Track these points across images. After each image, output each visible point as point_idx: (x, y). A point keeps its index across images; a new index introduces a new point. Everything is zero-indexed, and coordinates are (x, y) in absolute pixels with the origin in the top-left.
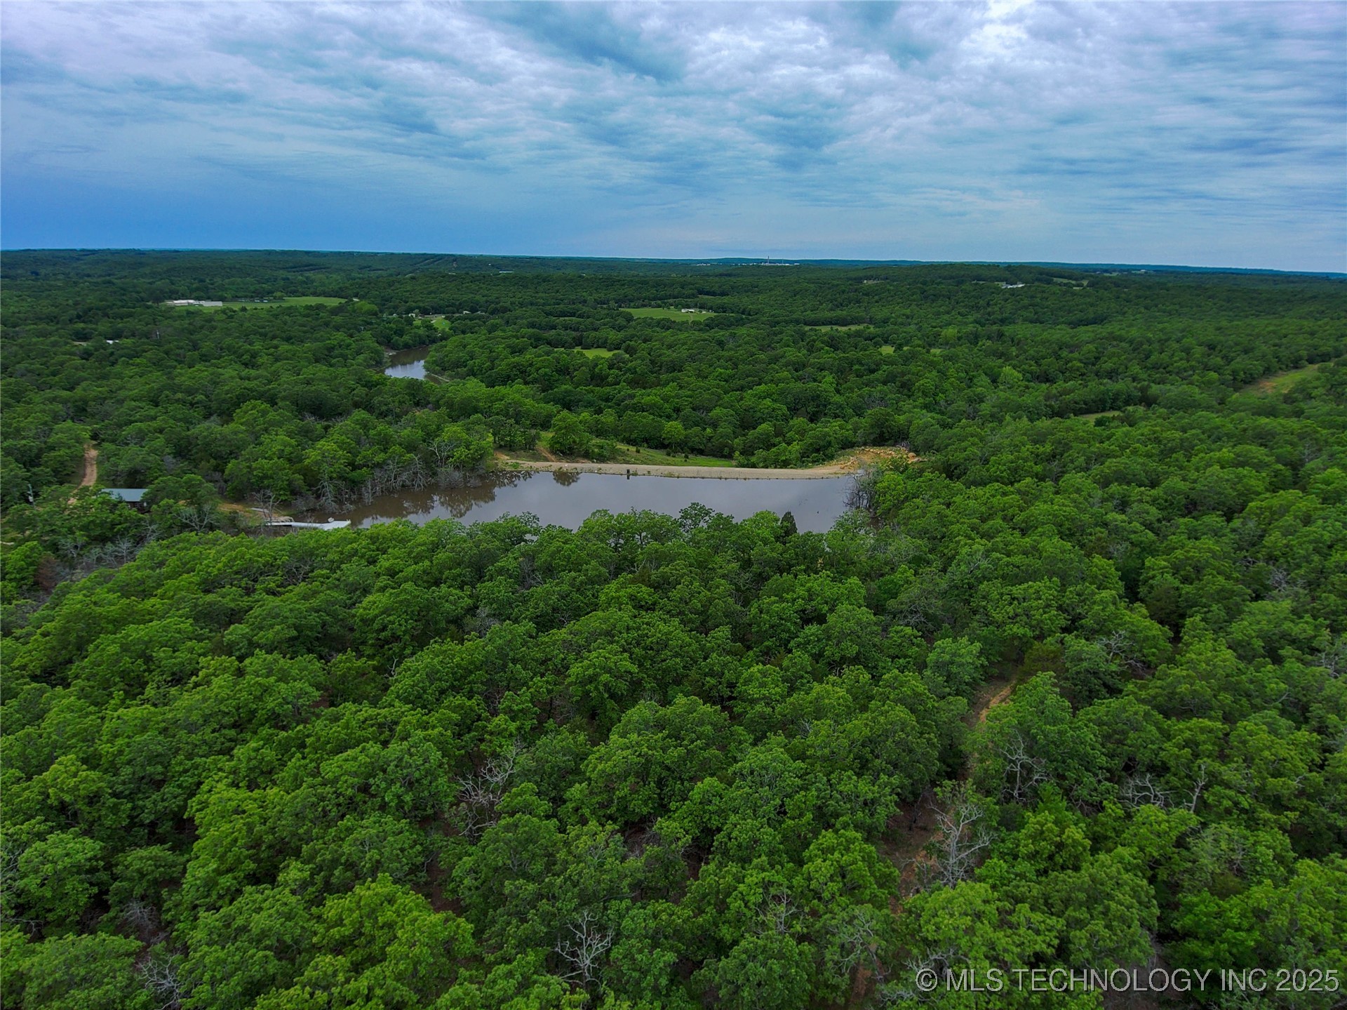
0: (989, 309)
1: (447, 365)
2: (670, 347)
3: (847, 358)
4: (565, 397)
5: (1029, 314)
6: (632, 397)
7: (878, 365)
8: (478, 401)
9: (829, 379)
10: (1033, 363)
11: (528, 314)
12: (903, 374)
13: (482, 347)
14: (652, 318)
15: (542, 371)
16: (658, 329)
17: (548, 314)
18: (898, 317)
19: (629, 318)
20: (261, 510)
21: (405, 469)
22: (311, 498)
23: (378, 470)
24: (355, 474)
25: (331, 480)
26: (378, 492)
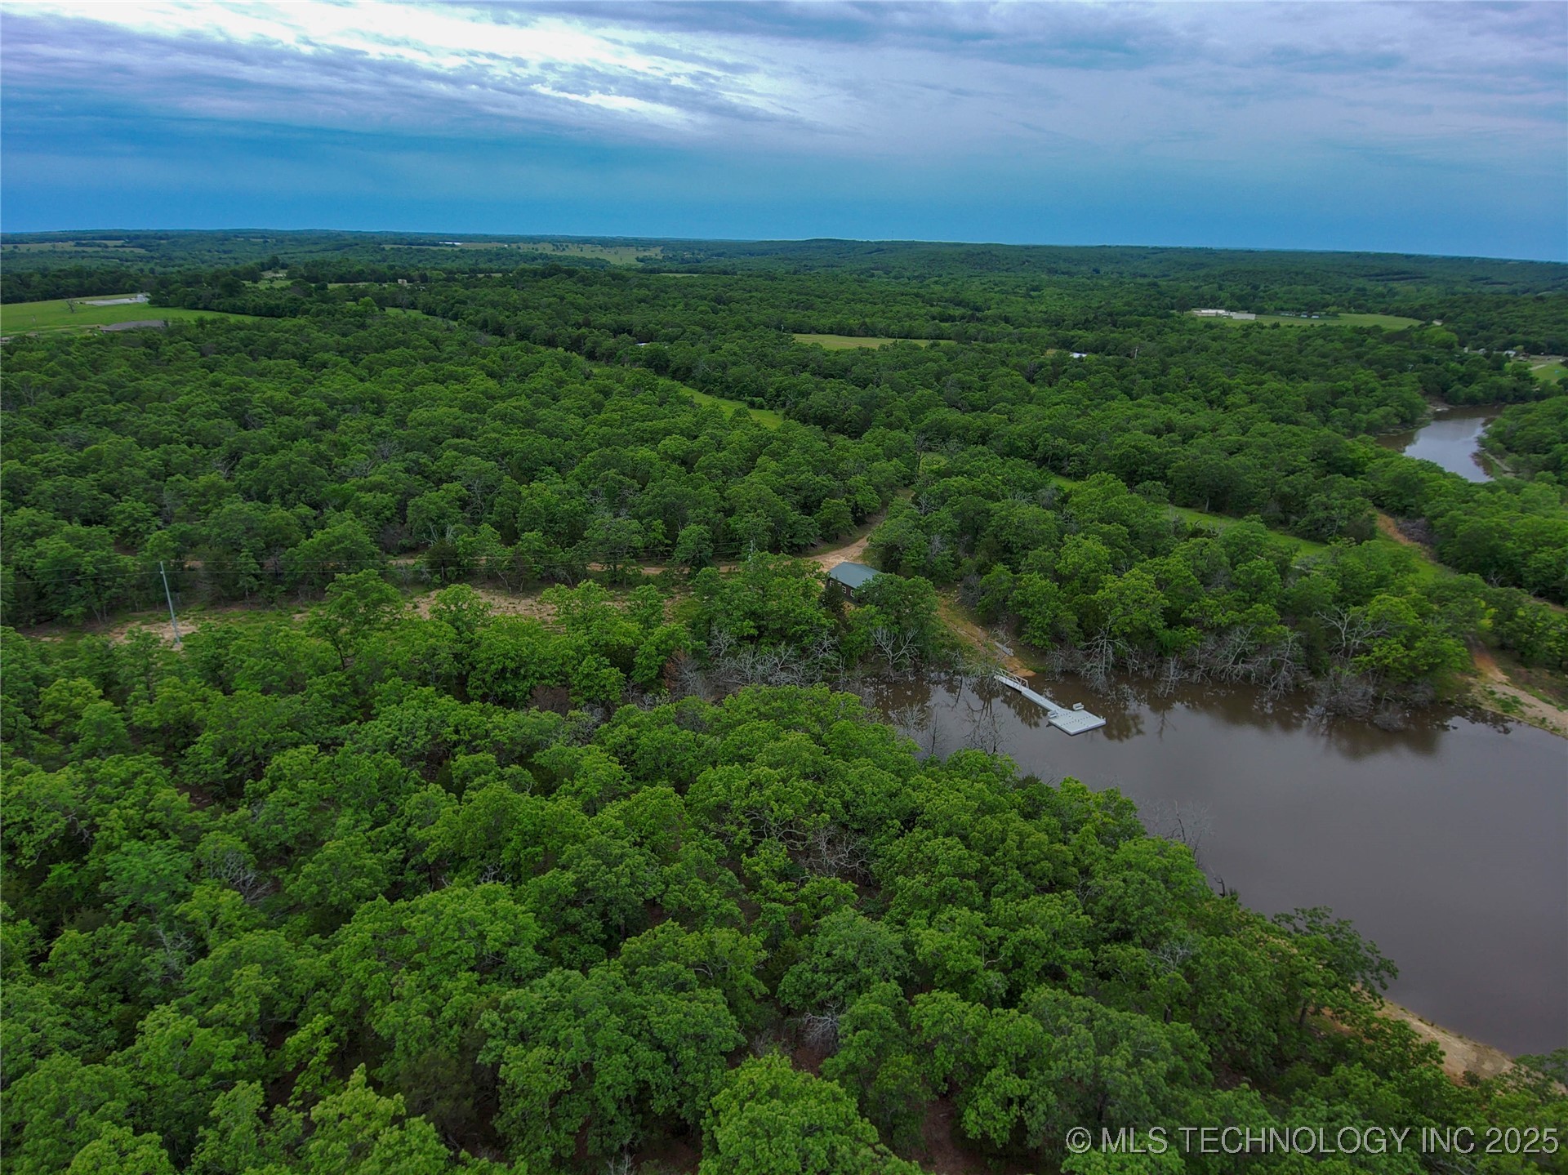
1: (1517, 443)
20: (1005, 649)
21: (1262, 649)
22: (1079, 655)
23: (1212, 638)
24: (1167, 634)
25: (1115, 637)
26: (1196, 677)
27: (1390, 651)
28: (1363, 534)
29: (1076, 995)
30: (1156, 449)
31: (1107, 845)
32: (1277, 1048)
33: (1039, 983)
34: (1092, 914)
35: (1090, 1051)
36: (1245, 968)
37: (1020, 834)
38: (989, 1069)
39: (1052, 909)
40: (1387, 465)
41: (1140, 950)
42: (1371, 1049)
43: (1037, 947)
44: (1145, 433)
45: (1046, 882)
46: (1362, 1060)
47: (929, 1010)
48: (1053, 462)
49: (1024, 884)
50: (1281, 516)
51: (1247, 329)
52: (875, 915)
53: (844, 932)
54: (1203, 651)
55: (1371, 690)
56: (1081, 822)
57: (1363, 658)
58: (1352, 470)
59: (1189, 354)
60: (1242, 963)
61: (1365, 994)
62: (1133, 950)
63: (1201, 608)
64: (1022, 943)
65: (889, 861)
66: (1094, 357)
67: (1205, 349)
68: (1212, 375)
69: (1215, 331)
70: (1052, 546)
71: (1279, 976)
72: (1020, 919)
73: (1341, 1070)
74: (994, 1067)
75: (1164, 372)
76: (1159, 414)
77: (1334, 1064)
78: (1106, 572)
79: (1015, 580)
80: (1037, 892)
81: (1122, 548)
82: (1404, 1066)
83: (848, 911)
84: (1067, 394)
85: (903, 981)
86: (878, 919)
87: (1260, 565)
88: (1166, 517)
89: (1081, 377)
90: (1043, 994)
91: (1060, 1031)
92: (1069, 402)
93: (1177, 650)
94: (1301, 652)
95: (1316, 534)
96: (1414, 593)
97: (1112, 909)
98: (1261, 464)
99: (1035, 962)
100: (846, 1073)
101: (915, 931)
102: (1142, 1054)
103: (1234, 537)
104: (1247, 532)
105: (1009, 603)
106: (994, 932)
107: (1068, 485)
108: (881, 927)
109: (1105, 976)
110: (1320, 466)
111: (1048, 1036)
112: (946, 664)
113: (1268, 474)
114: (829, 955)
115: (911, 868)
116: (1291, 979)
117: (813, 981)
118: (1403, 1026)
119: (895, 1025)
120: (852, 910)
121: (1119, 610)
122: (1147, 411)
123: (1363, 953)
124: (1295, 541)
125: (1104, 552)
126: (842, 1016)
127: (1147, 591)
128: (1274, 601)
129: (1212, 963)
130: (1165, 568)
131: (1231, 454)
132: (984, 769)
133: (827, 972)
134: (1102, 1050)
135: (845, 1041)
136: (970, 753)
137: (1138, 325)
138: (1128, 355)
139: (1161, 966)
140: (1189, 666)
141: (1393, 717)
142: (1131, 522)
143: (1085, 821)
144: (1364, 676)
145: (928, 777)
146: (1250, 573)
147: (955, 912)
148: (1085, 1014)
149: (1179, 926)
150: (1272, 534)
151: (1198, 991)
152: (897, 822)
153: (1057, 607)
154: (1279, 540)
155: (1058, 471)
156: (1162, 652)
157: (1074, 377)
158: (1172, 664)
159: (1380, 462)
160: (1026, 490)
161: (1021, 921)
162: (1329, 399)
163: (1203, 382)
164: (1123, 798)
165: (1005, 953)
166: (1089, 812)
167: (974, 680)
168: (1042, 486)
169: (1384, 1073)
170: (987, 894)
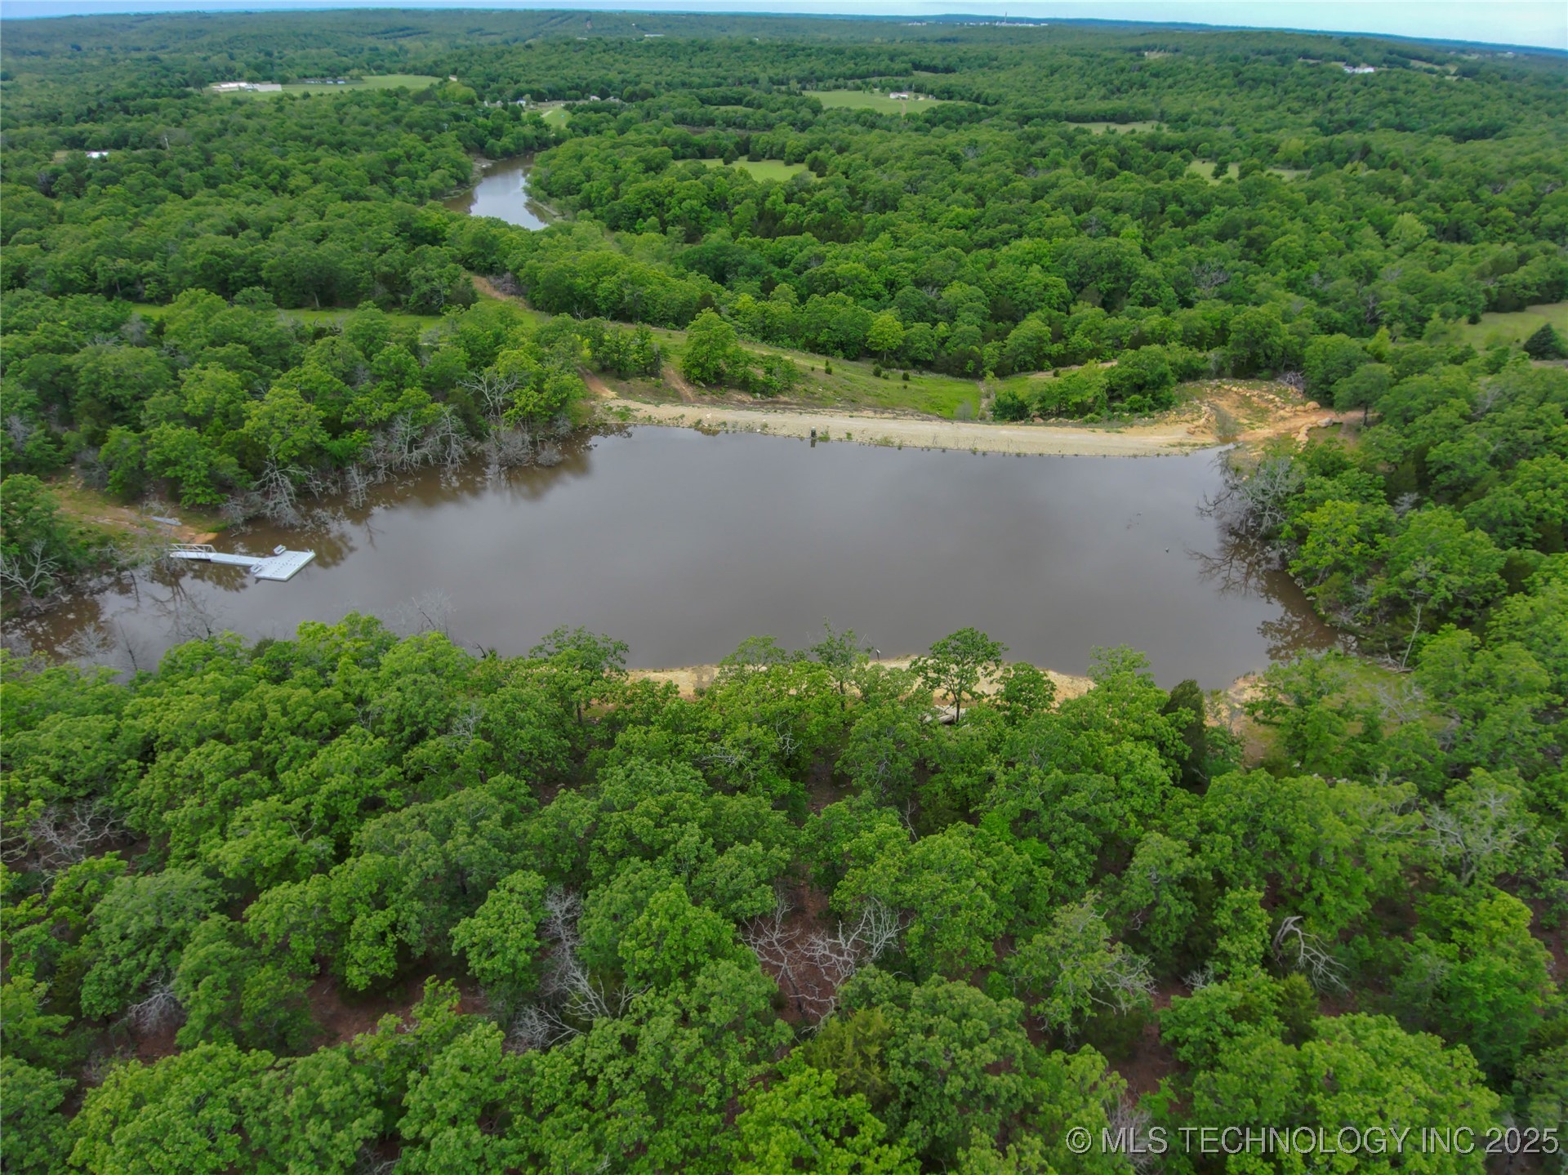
0: (1331, 105)
1: (554, 188)
2: (878, 163)
3: (1158, 191)
4: (717, 257)
5: (1387, 115)
6: (820, 259)
7: (1207, 205)
8: (575, 274)
9: (1131, 232)
10: (1437, 206)
11: (677, 101)
12: (1251, 224)
13: (603, 161)
14: (848, 110)
15: (686, 205)
16: (858, 127)
17: (705, 101)
18: (1202, 111)
19: (816, 110)
20: (169, 521)
21: (427, 430)
22: (256, 497)
23: (379, 435)
24: (335, 446)
25: (285, 465)
26: (381, 477)
27: (527, 399)
28: (467, 300)
29: (399, 810)
30: (238, 251)
31: (367, 666)
32: (573, 748)
33: (362, 821)
34: (382, 734)
35: (433, 847)
36: (526, 705)
37: (279, 701)
38: (351, 923)
39: (344, 751)
40: (461, 228)
41: (438, 739)
42: (633, 710)
43: (345, 792)
44: (218, 234)
45: (326, 731)
46: (631, 721)
47: (265, 915)
48: (125, 289)
49: (305, 745)
50: (391, 297)
51: (279, 103)
52: (158, 867)
53: (129, 906)
54: (377, 451)
55: (527, 438)
56: (335, 659)
57: (510, 412)
58: (435, 238)
59: (228, 137)
60: (522, 701)
61: (614, 674)
62: (432, 743)
63: (357, 409)
64: (329, 798)
65: (144, 805)
66: (118, 154)
67: (243, 129)
68: (264, 158)
69: (245, 107)
70: (170, 387)
71: (553, 695)
72: (317, 778)
73: (621, 737)
74: (354, 917)
75: (208, 160)
76: (227, 211)
77: (614, 736)
78: (245, 400)
79: (143, 440)
80: (322, 745)
81: (249, 368)
82: (657, 708)
83: (123, 882)
84: (104, 204)
85: (223, 908)
86: (163, 869)
87: (393, 351)
88: (281, 324)
89: (114, 181)
90: (372, 827)
91: (400, 848)
92: (111, 213)
93: (352, 456)
94: (460, 423)
95: (429, 307)
96: (528, 344)
97: (399, 720)
98: (353, 248)
99: (349, 806)
100: (208, 1027)
101: (211, 855)
102: (475, 821)
103: (357, 329)
104: (367, 321)
105: (148, 468)
106: (297, 805)
107: (156, 313)
108: (171, 874)
109: (418, 778)
110: (405, 240)
111: (392, 859)
112: (103, 565)
113: (362, 256)
114: (123, 938)
115: (174, 798)
116: (562, 694)
117: (119, 974)
118: (646, 682)
119: (236, 951)
120: (126, 879)
121: (276, 436)
122: (209, 209)
123: (601, 645)
124: (413, 319)
125: (233, 378)
126: (173, 983)
127: (297, 408)
128: (419, 382)
129: (500, 716)
130: (304, 378)
131: (318, 241)
132: (208, 657)
133: (131, 954)
134: (442, 840)
135: (189, 1002)
136: (183, 648)
137: (155, 109)
138: (159, 147)
139: (460, 743)
140: (370, 469)
141: (551, 454)
142: (247, 338)
143: (339, 655)
144: (517, 427)
145: (144, 696)
146: (387, 361)
147: (246, 812)
148: (416, 821)
149: (461, 701)
150: (391, 317)
151: (498, 743)
152: (133, 762)
153: (208, 454)
154: (399, 322)
155: (137, 298)
156: (340, 464)
157: (105, 182)
158: (354, 472)
159: (455, 225)
160: (106, 330)
161: (318, 779)
162: (386, 168)
163: (256, 166)
164: (365, 617)
165: (316, 817)
166: (339, 646)
167: (148, 568)
168: (123, 321)
169: (648, 722)
170: (273, 775)
